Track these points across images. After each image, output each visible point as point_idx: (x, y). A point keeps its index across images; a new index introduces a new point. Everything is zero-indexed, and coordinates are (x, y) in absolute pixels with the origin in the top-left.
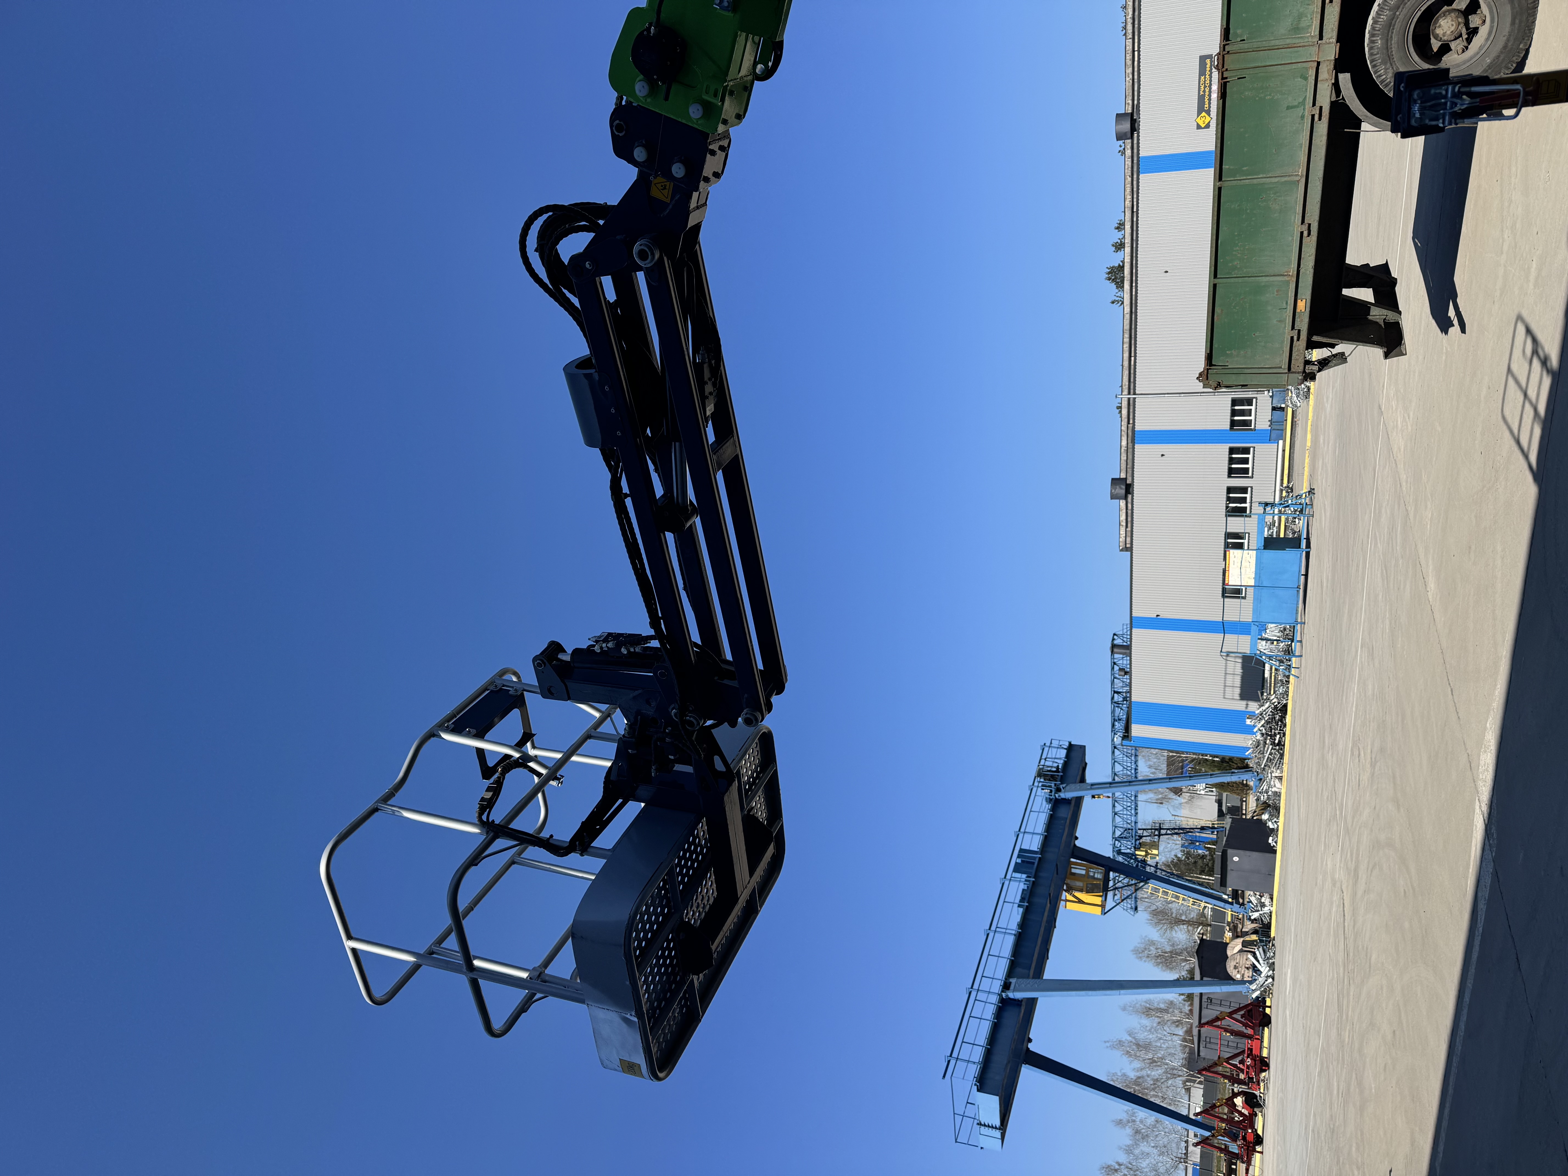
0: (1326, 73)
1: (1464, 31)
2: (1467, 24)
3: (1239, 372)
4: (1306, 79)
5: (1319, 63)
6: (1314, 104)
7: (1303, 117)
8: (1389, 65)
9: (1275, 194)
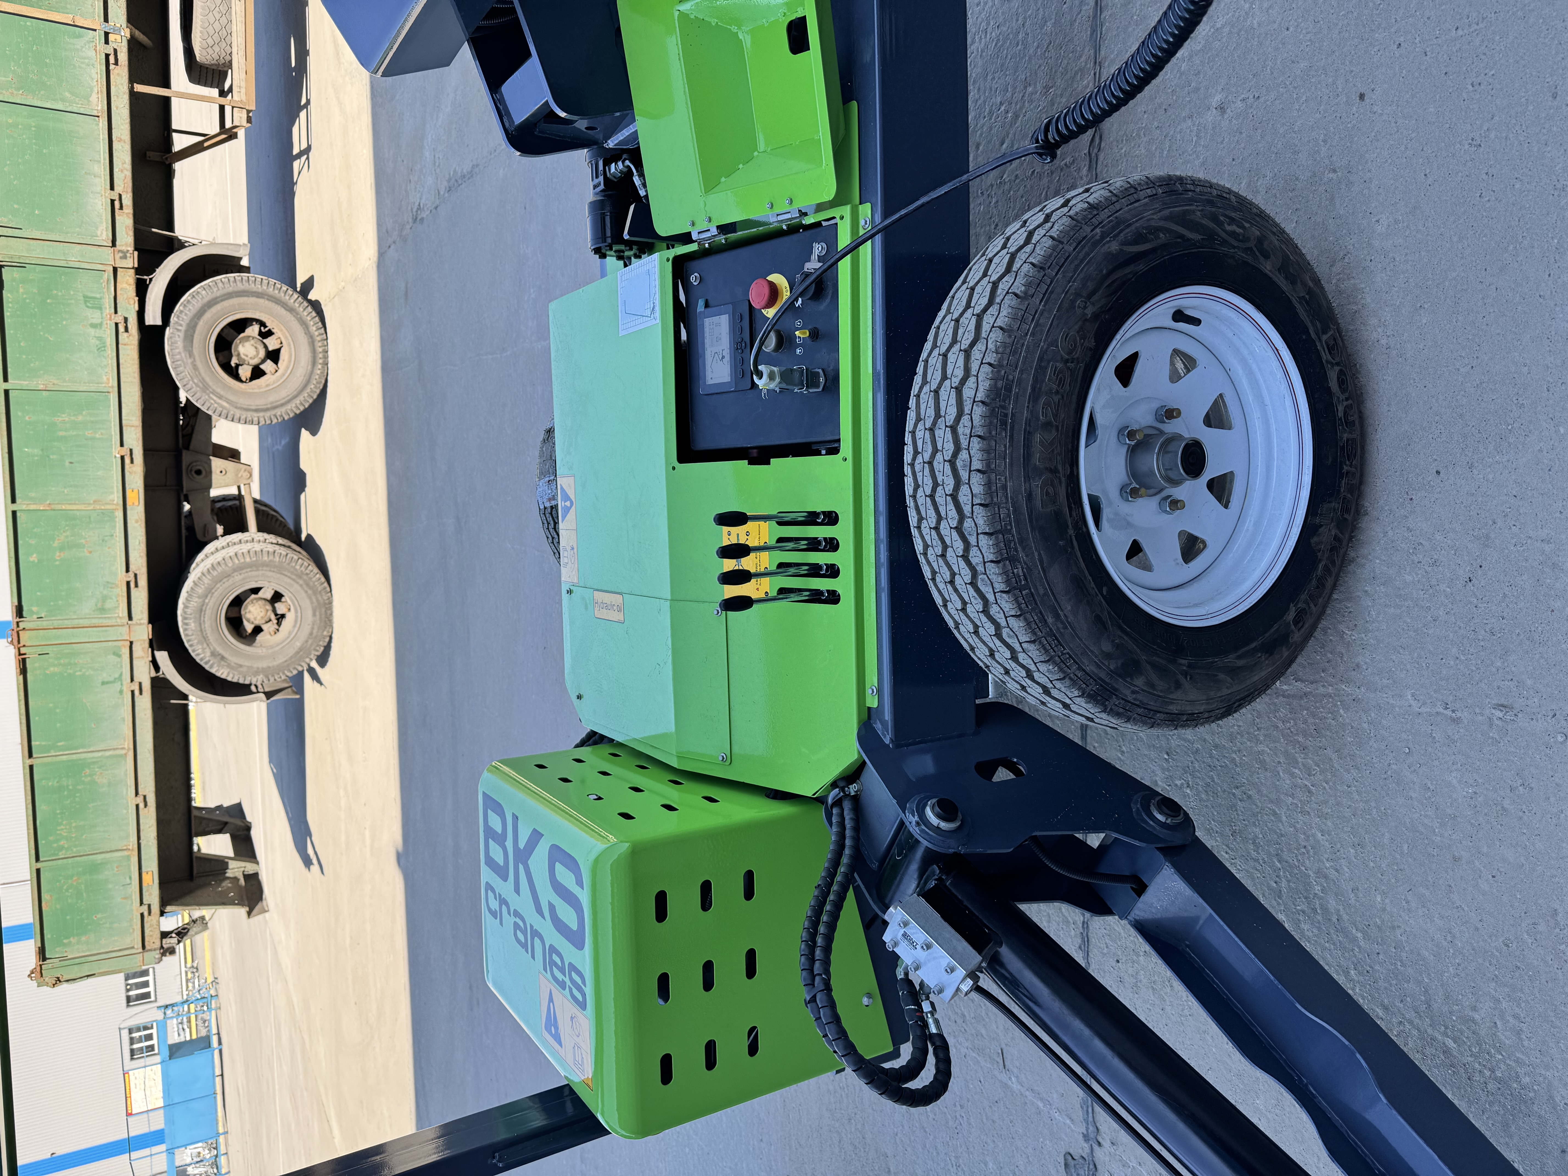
0: (142, 652)
1: (273, 617)
2: (274, 610)
3: (81, 961)
4: (119, 656)
5: (131, 643)
6: (132, 680)
7: (121, 692)
8: (205, 645)
9: (100, 768)
